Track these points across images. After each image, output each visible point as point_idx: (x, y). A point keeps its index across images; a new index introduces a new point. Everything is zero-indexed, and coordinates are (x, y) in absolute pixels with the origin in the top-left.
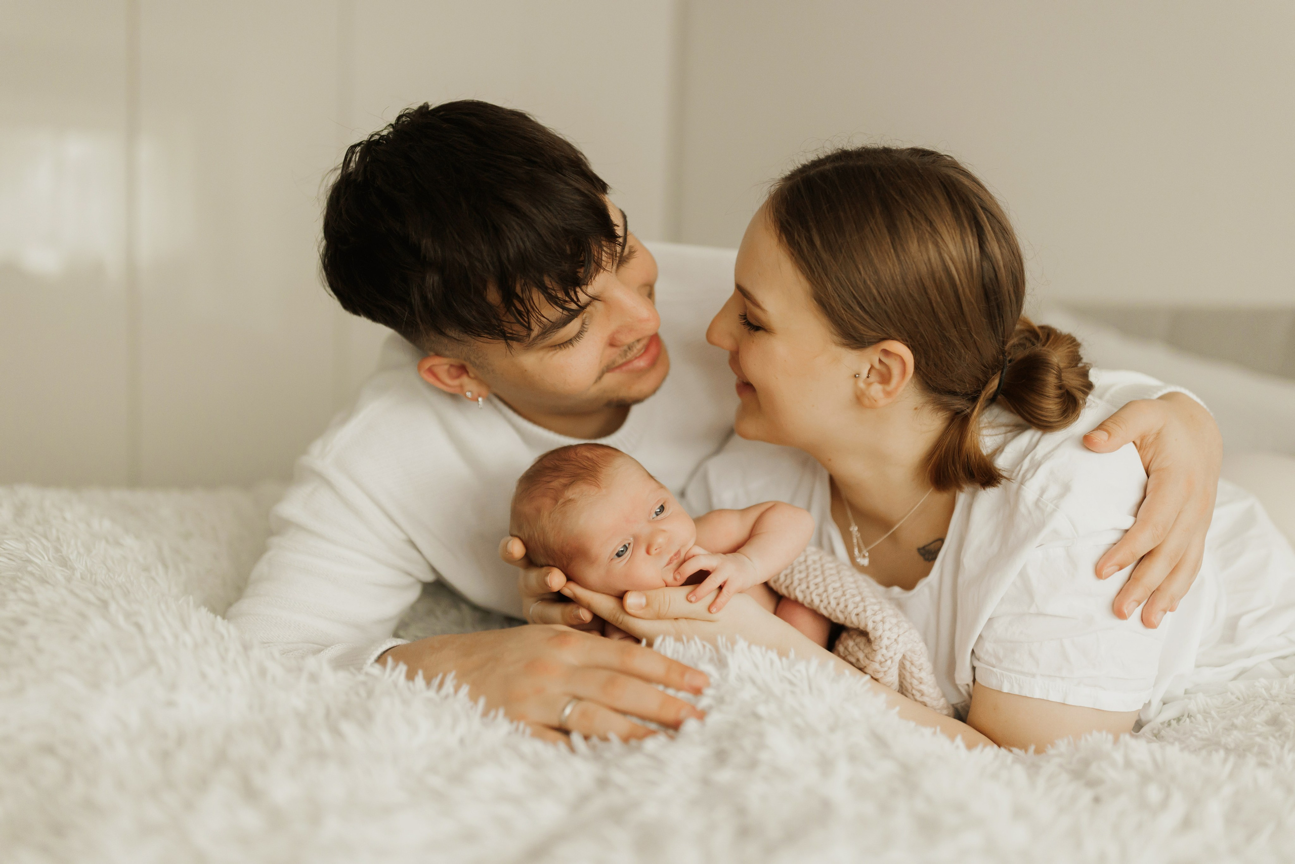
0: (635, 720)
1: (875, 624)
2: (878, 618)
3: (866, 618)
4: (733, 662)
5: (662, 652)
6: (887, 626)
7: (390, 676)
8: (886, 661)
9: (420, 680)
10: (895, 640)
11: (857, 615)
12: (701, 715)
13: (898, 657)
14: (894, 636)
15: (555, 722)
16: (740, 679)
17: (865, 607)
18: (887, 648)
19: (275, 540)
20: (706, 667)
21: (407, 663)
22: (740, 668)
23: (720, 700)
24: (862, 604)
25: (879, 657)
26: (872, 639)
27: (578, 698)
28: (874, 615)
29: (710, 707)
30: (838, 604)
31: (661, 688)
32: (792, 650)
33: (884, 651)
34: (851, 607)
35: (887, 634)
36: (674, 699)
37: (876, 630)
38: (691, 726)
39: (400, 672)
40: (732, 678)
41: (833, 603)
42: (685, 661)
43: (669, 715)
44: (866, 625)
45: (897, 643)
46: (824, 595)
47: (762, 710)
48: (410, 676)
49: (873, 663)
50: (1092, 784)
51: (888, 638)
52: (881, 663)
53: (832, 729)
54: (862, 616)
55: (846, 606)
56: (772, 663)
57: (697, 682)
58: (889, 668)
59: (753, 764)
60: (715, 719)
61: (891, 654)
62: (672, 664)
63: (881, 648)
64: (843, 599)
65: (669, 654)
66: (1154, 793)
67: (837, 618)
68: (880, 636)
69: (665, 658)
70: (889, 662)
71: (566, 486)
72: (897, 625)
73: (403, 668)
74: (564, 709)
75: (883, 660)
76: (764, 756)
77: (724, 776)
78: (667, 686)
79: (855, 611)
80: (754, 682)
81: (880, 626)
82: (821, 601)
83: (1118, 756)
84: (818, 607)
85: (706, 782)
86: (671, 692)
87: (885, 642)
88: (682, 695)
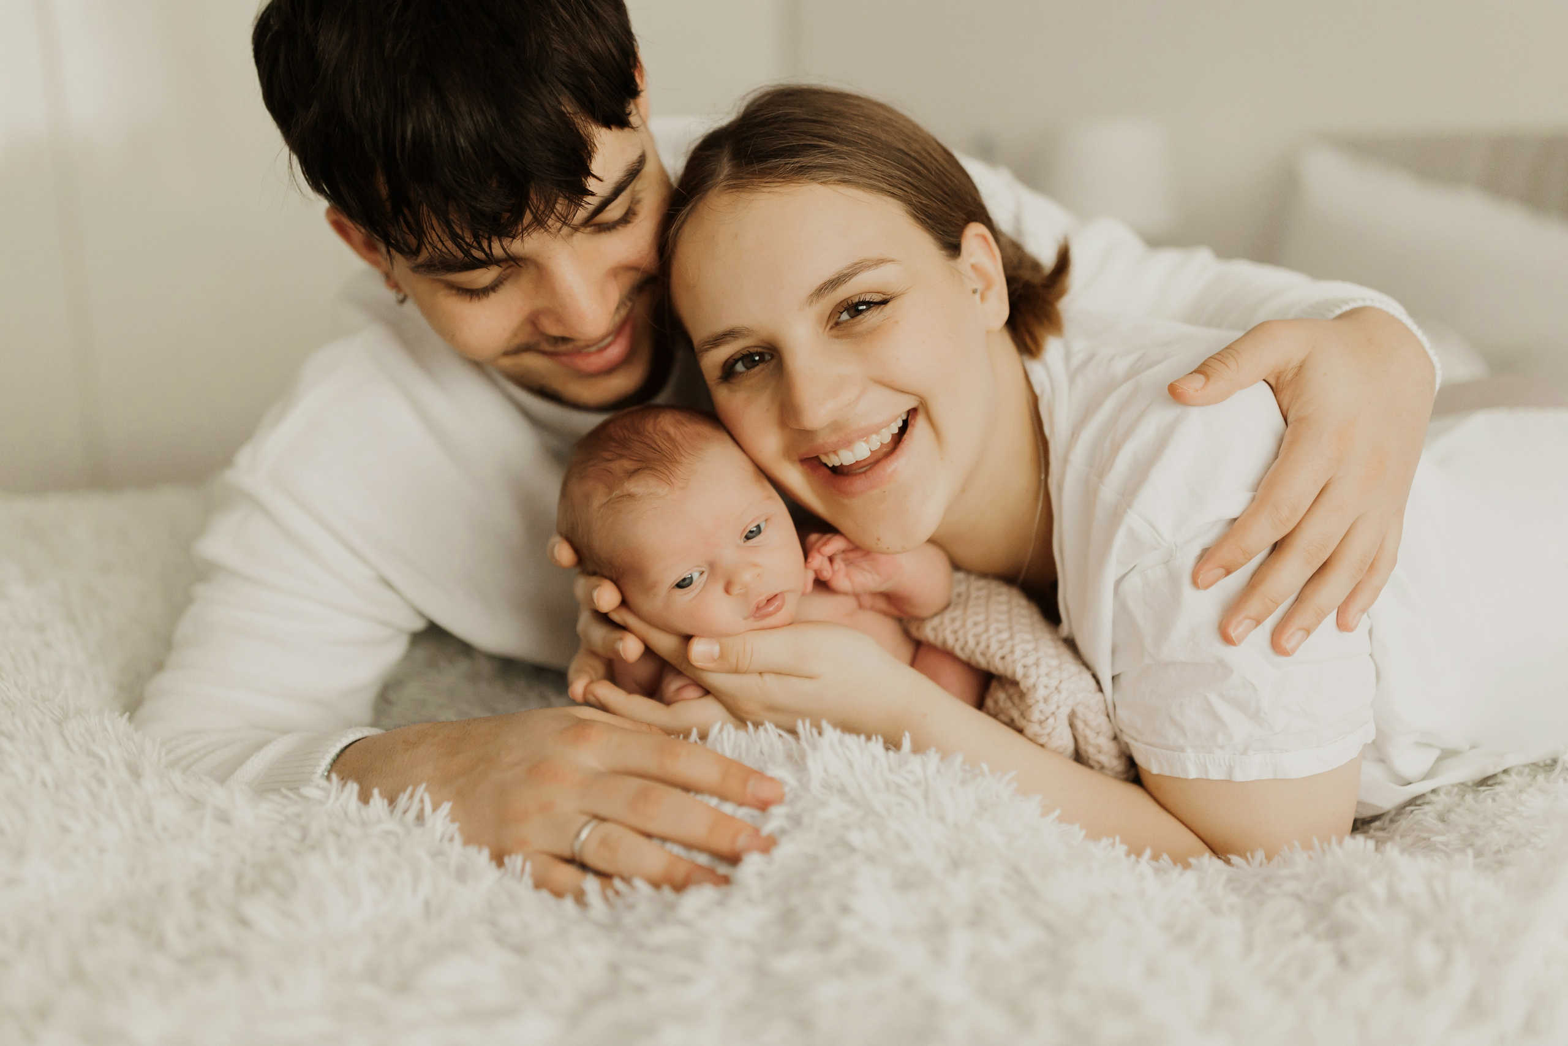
0: (677, 850)
1: (1026, 669)
2: (1030, 660)
3: (1014, 661)
4: (814, 765)
5: (719, 750)
6: (1043, 670)
7: (337, 799)
8: (1047, 719)
9: (378, 802)
10: (1057, 688)
11: (1003, 658)
12: (767, 845)
13: (1064, 712)
14: (1054, 683)
15: (566, 852)
16: (827, 786)
17: (1013, 646)
18: (1046, 701)
19: (200, 590)
20: (781, 772)
21: (359, 780)
22: (826, 770)
23: (796, 821)
24: (1009, 644)
25: (1036, 715)
26: (1025, 690)
27: (601, 819)
28: (1025, 656)
29: (783, 831)
30: (978, 644)
31: (714, 802)
32: (907, 734)
33: (1041, 705)
34: (994, 646)
35: (1044, 680)
36: (731, 818)
37: (1028, 677)
38: (752, 864)
39: (352, 791)
40: (815, 785)
41: (971, 643)
42: (749, 763)
43: (723, 844)
44: (1014, 672)
45: (1059, 692)
46: (961, 633)
47: (855, 838)
48: (365, 798)
49: (1030, 723)
50: (1336, 932)
51: (1046, 687)
52: (1041, 722)
53: (956, 864)
54: (1009, 659)
55: (988, 647)
56: (874, 758)
57: (765, 792)
58: (1054, 729)
59: (828, 942)
60: (785, 851)
61: (1053, 708)
62: (731, 766)
63: (1037, 701)
64: (984, 637)
65: (728, 753)
66: (1427, 956)
67: (978, 663)
68: (1034, 686)
69: (721, 758)
70: (1051, 720)
71: (631, 474)
72: (1059, 668)
73: (353, 788)
74: (578, 835)
75: (1043, 718)
76: (848, 925)
77: (788, 964)
78: (724, 798)
79: (1000, 654)
80: (843, 791)
81: (1033, 671)
82: (957, 640)
83: (1379, 888)
84: (953, 648)
85: (760, 972)
86: (728, 808)
87: (1041, 692)
88: (743, 813)
